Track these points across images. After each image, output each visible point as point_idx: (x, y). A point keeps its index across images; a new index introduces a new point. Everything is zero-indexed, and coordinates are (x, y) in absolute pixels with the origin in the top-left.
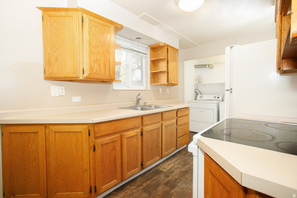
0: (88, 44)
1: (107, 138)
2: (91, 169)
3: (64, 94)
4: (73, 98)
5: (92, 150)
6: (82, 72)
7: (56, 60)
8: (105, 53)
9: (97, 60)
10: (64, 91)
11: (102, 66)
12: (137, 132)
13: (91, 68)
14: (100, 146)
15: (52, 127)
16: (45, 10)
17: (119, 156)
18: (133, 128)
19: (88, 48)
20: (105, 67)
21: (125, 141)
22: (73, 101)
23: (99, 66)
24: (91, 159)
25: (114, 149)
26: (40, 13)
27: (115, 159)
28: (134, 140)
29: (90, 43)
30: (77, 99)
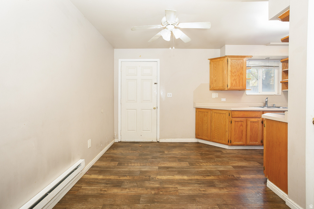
0: (230, 72)
1: (238, 119)
2: (229, 132)
3: (218, 97)
4: (222, 99)
5: (230, 123)
6: (227, 86)
7: (215, 81)
8: (240, 75)
9: (235, 79)
10: (218, 95)
11: (238, 82)
12: (258, 120)
13: (232, 84)
14: (234, 122)
15: (214, 111)
16: (211, 60)
17: (244, 130)
18: (255, 117)
19: (230, 74)
20: (239, 82)
21: (249, 123)
22: (222, 100)
23: (236, 82)
24: (229, 127)
25: (242, 125)
26: (209, 61)
27: (242, 131)
28: (256, 124)
29: (231, 71)
30: (224, 100)
